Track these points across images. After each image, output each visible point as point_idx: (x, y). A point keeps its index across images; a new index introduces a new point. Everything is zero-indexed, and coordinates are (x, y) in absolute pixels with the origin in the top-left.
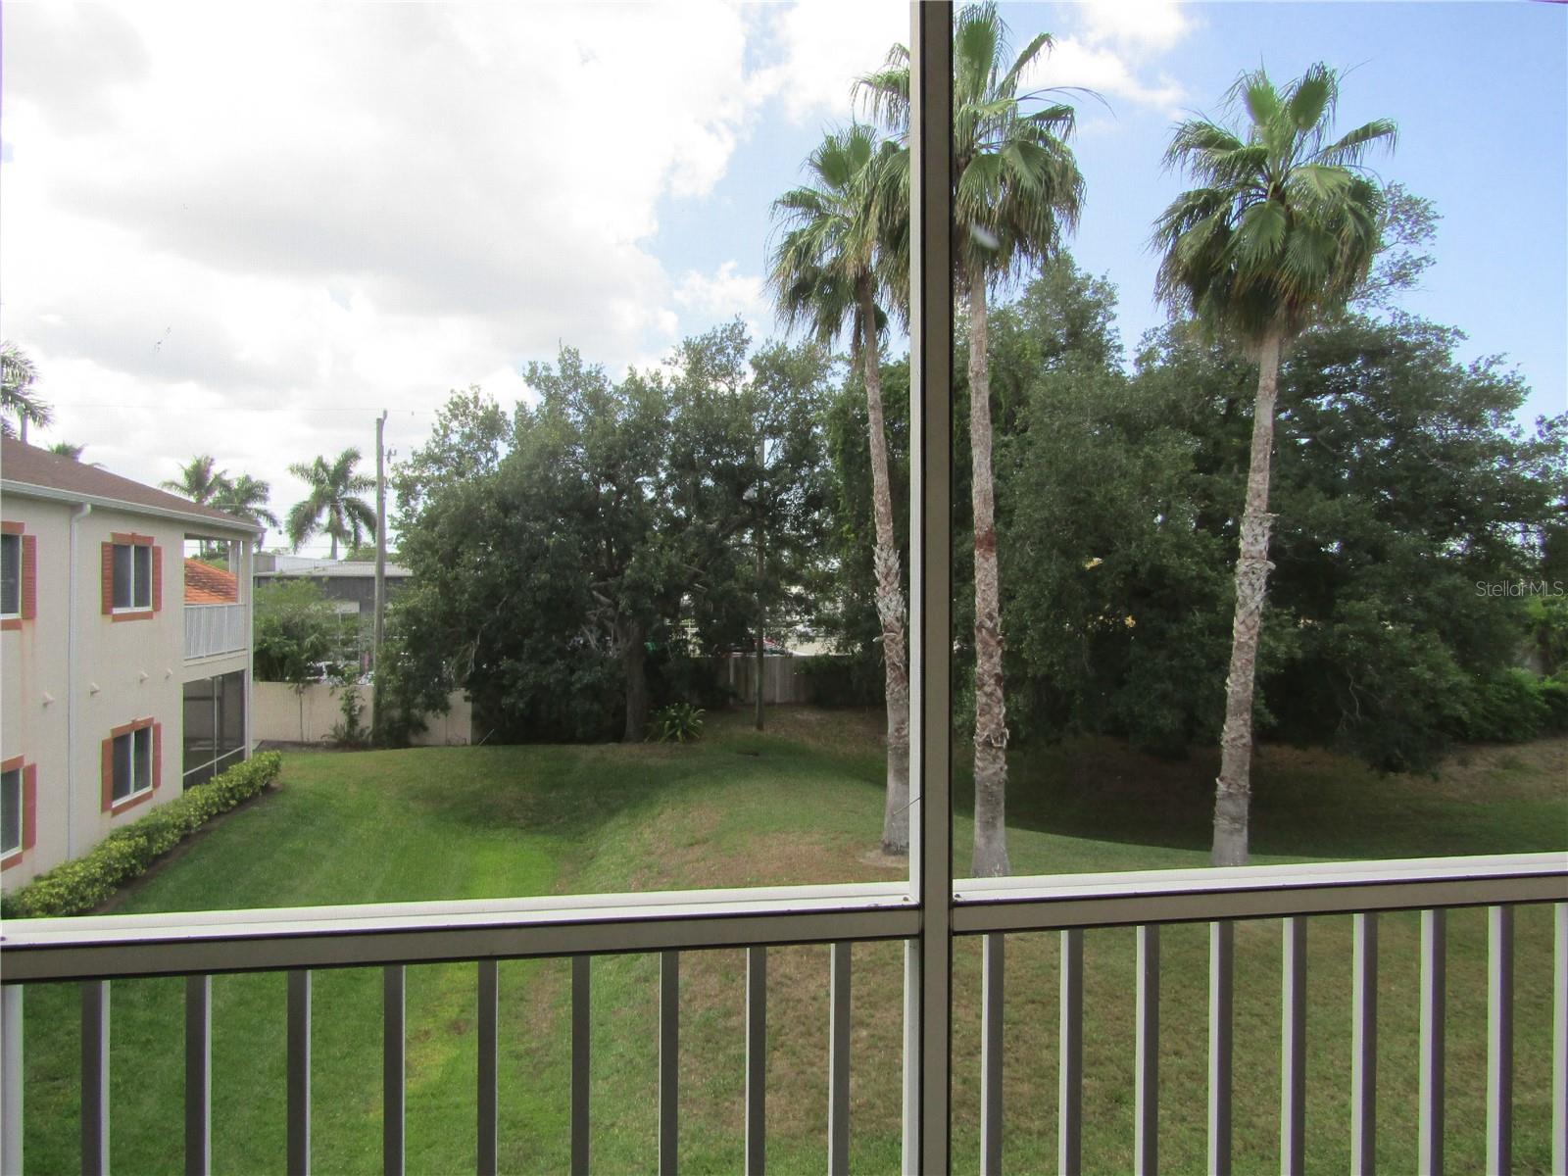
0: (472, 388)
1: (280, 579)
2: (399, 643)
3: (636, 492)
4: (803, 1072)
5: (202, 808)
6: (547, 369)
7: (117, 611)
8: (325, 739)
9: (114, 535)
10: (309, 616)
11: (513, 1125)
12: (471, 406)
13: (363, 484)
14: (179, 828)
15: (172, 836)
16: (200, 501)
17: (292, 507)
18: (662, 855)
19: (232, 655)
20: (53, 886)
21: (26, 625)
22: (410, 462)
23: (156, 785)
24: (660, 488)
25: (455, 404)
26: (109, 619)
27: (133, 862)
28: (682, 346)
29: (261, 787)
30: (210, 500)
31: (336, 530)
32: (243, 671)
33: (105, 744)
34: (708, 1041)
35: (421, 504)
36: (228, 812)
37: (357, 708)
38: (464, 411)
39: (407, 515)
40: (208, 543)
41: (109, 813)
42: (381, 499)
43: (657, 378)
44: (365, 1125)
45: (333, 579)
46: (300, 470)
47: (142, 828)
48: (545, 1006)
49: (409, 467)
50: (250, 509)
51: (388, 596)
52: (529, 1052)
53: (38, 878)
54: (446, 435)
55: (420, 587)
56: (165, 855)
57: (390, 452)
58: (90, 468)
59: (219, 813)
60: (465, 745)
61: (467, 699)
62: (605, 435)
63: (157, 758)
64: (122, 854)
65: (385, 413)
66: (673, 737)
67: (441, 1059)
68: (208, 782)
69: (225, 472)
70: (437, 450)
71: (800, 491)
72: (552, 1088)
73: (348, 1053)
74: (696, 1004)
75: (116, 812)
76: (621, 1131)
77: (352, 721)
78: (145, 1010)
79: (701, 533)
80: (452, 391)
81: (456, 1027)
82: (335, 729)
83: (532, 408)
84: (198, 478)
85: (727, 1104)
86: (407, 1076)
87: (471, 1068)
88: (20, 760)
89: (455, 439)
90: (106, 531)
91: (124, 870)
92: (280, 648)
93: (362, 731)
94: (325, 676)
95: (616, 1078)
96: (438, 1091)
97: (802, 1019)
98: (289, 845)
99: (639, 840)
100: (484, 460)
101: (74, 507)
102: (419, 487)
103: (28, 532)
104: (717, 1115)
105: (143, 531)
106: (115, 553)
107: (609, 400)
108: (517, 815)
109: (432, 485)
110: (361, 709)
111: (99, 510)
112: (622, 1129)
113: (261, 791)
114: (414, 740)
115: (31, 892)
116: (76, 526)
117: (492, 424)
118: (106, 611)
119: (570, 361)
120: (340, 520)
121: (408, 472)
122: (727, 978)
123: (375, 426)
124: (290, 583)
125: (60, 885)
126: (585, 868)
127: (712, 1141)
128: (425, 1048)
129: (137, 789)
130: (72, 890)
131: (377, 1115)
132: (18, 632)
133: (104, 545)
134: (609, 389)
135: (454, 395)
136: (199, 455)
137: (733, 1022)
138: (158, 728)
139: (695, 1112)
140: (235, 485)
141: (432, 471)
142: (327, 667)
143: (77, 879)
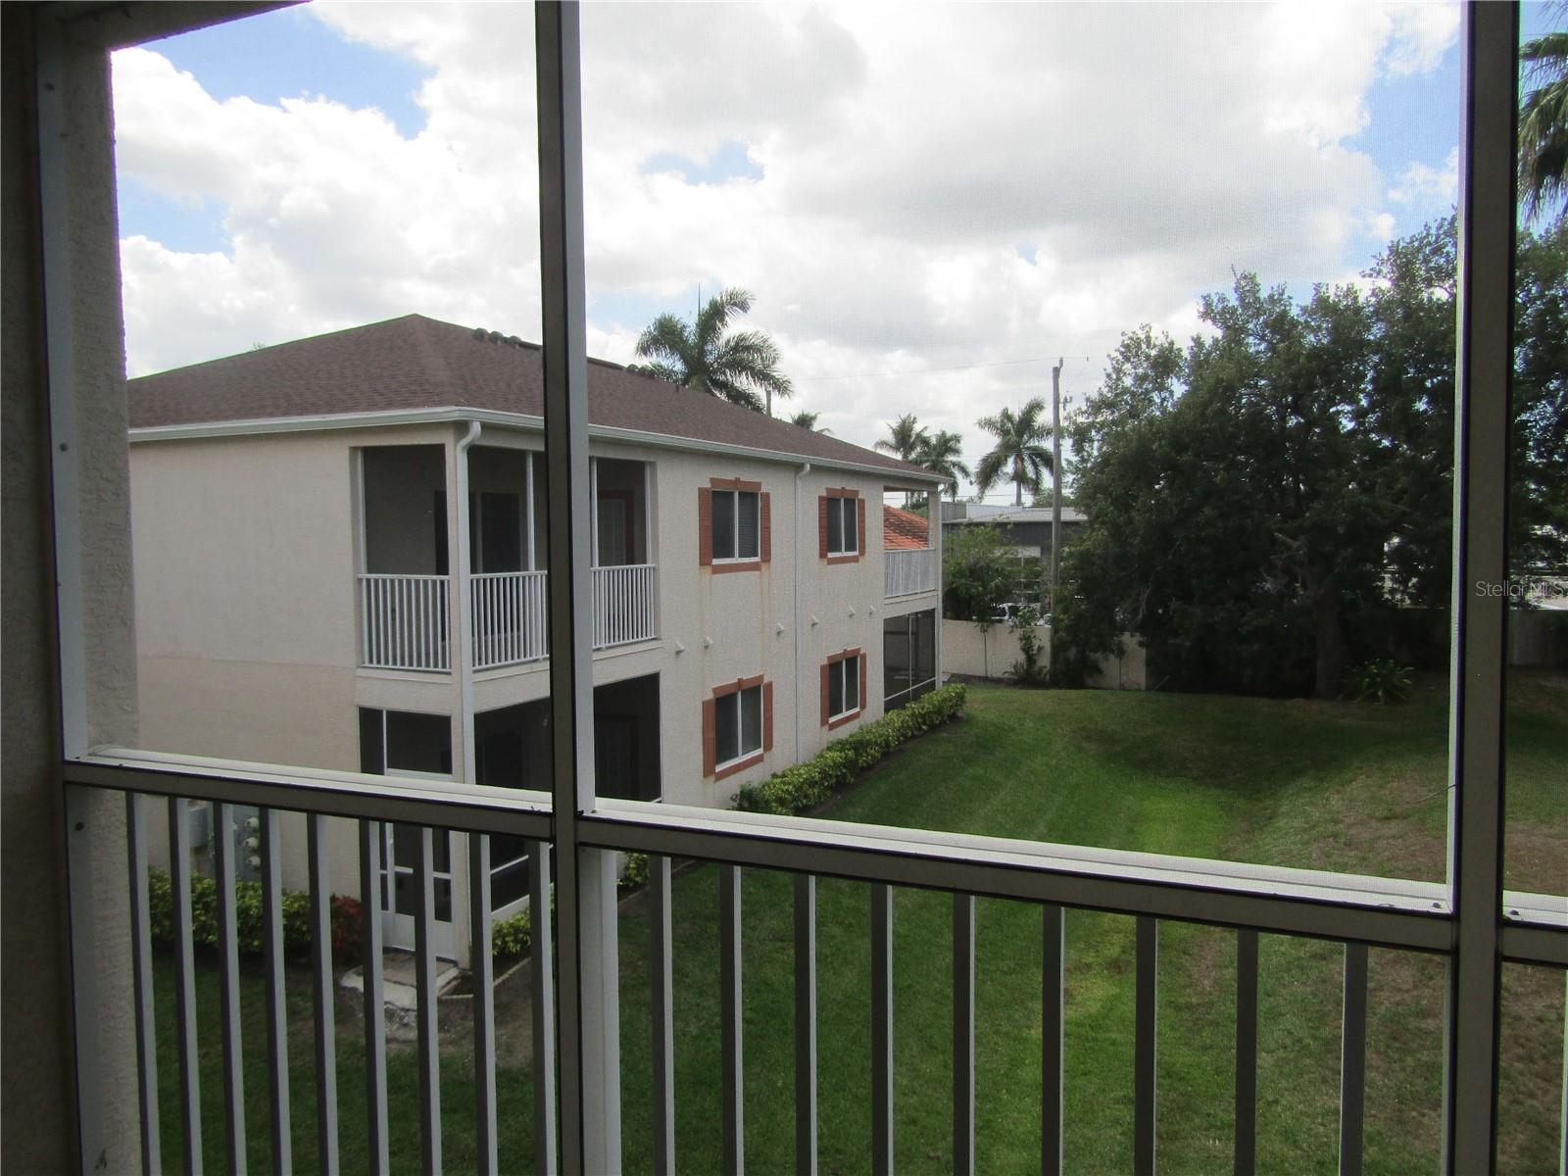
0: (1142, 328)
1: (969, 525)
2: (1072, 585)
3: (1333, 422)
4: (1518, 1102)
5: (899, 730)
6: (1222, 299)
7: (831, 555)
8: (1007, 675)
9: (828, 490)
10: (993, 561)
11: (1169, 1075)
12: (1144, 346)
13: (1045, 432)
14: (879, 745)
15: (874, 752)
16: (905, 456)
17: (980, 458)
18: (1350, 826)
19: (925, 595)
20: (784, 783)
21: (764, 567)
22: (1084, 408)
23: (863, 707)
24: (1359, 415)
25: (1127, 347)
26: (825, 562)
27: (844, 771)
28: (1385, 254)
29: (949, 716)
30: (913, 456)
31: (1020, 477)
32: (934, 610)
33: (823, 668)
34: (1395, 1039)
35: (1094, 450)
36: (922, 736)
37: (1035, 648)
38: (1137, 352)
39: (1083, 460)
40: (912, 494)
41: (827, 727)
42: (1057, 446)
43: (1350, 292)
44: (1026, 1040)
45: (1018, 525)
46: (988, 424)
47: (851, 743)
48: (1210, 963)
49: (1083, 413)
50: (947, 462)
51: (1064, 540)
52: (1189, 1007)
53: (774, 776)
54: (1119, 379)
55: (1094, 530)
56: (870, 767)
57: (1066, 399)
58: (819, 435)
59: (914, 736)
60: (1139, 690)
61: (1141, 644)
62: (1290, 362)
63: (863, 684)
64: (835, 763)
65: (1061, 361)
66: (1374, 697)
67: (1099, 993)
68: (904, 708)
69: (926, 428)
70: (1109, 395)
71: (1550, 409)
72: (1211, 1047)
73: (1014, 969)
74: (1384, 994)
75: (833, 726)
76: (1284, 1111)
77: (1031, 660)
78: (850, 898)
79: (1411, 464)
80: (1123, 334)
81: (1115, 966)
82: (1015, 667)
83: (1208, 342)
84: (904, 436)
85: (1414, 1114)
86: (1066, 1003)
87: (1129, 1008)
88: (761, 677)
89: (1128, 382)
90: (821, 487)
91: (837, 776)
92: (968, 589)
93: (1041, 670)
94: (1006, 617)
95: (1281, 1053)
96: (1096, 1024)
97: (1522, 1041)
98: (970, 771)
99: (1324, 806)
100: (1158, 401)
101: (798, 467)
102: (1093, 433)
103: (764, 489)
104: (1400, 1122)
105: (850, 485)
106: (829, 504)
107: (1294, 324)
108: (1190, 766)
109: (1106, 430)
110: (1040, 649)
111: (817, 469)
112: (1285, 1109)
113: (948, 718)
114: (1089, 681)
115: (769, 787)
116: (799, 483)
117: (1165, 363)
118: (823, 555)
119: (1247, 287)
120: (1024, 468)
121: (1081, 419)
122: (1423, 974)
123: (1051, 375)
124: (976, 529)
125: (789, 784)
126: (1261, 829)
127: (1391, 1150)
128: (1086, 979)
129: (847, 710)
130: (798, 789)
131: (1036, 1033)
132: (757, 573)
133: (821, 499)
134: (1294, 312)
135: (1125, 338)
136: (904, 416)
137: (1430, 1024)
138: (864, 657)
139: (1374, 1112)
140: (934, 441)
141: (1106, 415)
142: (1010, 608)
143: (801, 780)
